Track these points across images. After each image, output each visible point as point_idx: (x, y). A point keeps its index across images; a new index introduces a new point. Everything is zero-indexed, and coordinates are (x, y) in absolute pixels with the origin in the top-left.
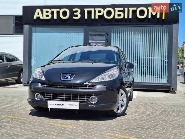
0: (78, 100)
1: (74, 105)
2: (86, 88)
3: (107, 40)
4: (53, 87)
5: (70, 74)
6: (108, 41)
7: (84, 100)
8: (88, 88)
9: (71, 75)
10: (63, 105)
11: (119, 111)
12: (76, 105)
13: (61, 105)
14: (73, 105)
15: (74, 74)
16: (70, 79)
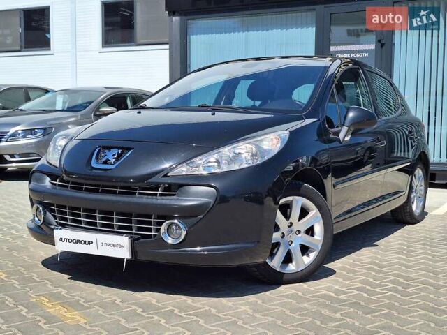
0: (134, 232)
1: (116, 246)
2: (156, 195)
3: (379, 41)
4: (71, 187)
5: (119, 148)
6: (382, 45)
7: (150, 230)
8: (161, 195)
9: (120, 151)
10: (90, 243)
11: (292, 267)
12: (122, 246)
13: (85, 242)
14: (113, 245)
15: (129, 149)
16: (115, 163)
